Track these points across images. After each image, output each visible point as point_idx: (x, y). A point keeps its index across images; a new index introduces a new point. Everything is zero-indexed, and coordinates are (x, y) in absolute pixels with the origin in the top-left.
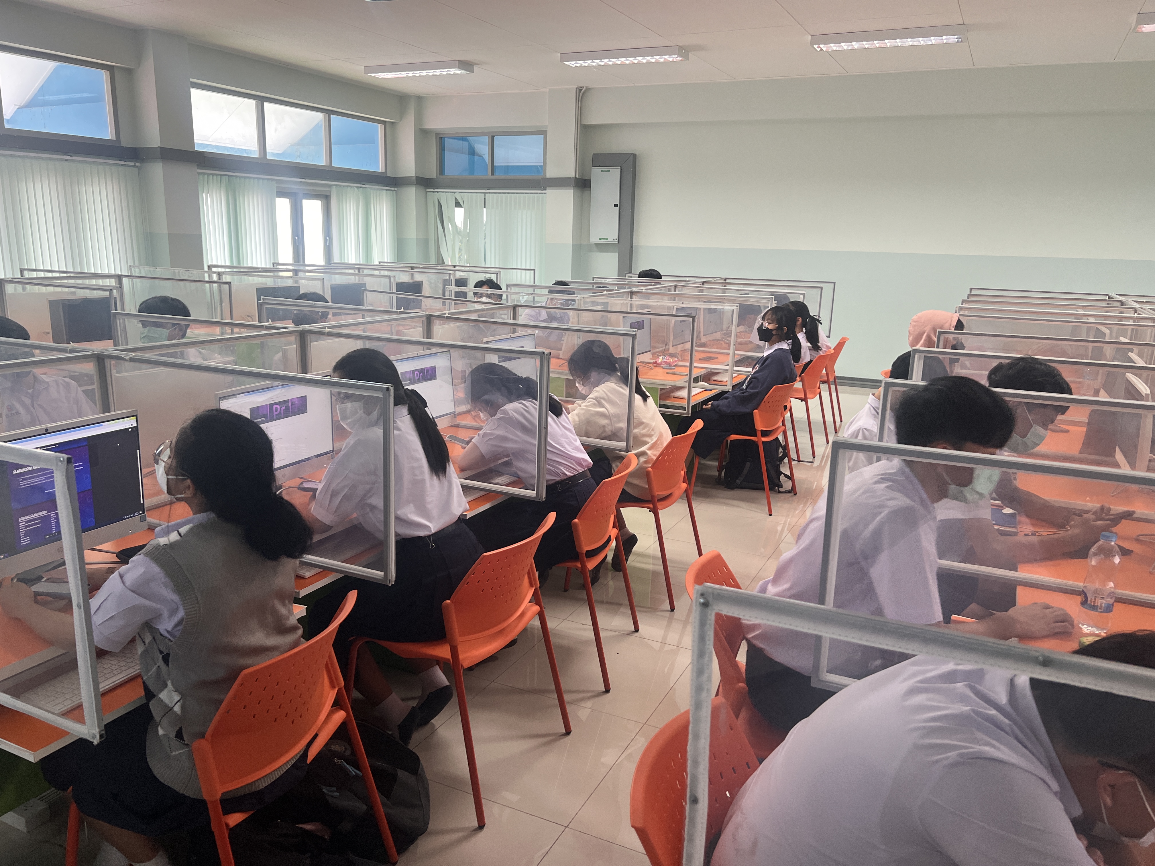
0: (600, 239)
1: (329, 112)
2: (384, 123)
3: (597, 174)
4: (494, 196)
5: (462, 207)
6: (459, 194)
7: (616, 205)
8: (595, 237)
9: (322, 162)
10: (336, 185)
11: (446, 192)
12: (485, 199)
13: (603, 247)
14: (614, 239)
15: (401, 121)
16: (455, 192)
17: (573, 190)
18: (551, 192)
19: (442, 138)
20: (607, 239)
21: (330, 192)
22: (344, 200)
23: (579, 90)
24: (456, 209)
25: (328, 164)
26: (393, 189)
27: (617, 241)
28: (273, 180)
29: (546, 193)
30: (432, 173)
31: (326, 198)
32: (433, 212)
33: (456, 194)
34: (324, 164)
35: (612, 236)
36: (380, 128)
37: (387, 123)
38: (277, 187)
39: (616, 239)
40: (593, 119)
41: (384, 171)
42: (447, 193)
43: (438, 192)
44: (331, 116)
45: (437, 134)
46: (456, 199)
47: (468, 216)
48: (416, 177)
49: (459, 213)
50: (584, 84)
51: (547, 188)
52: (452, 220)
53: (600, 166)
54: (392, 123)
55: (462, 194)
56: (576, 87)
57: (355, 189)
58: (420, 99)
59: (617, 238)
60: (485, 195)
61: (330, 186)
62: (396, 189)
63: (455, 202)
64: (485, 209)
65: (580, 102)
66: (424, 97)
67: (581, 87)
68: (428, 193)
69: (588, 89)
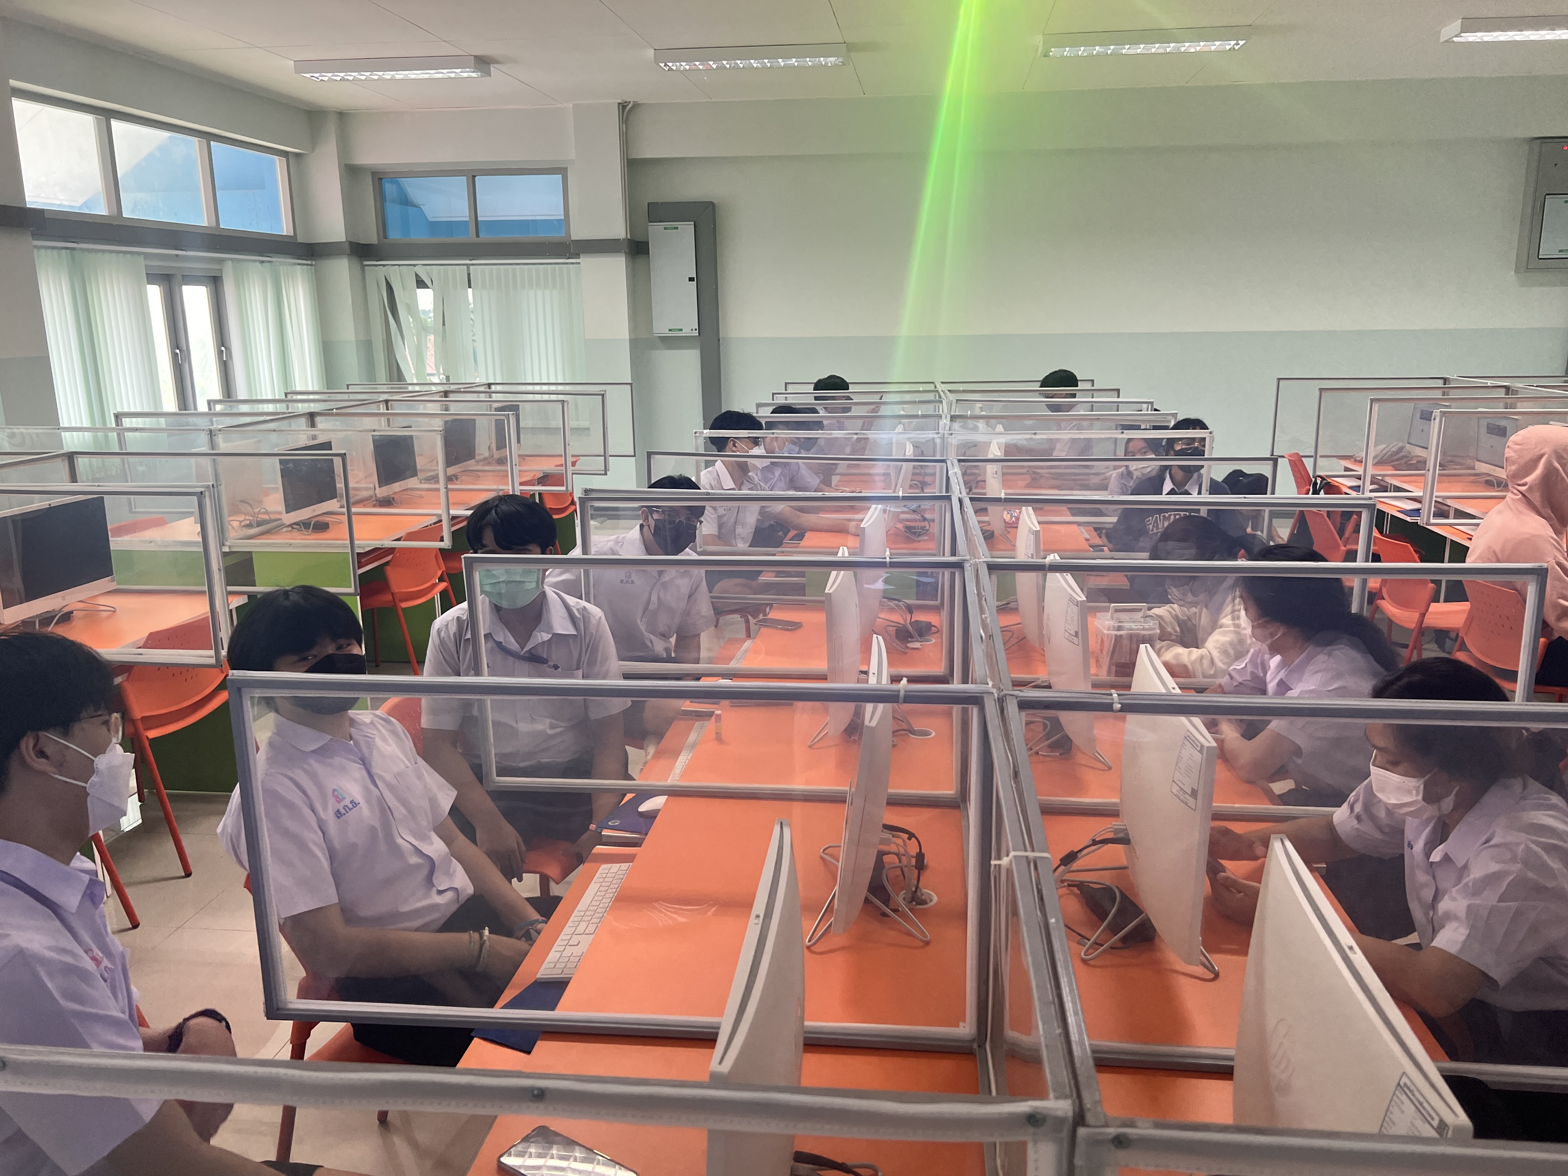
0: (670, 330)
1: (210, 137)
2: (285, 154)
3: (656, 231)
4: (482, 269)
5: (427, 287)
6: (422, 268)
7: (691, 279)
8: (661, 328)
9: (201, 220)
10: (232, 260)
11: (399, 265)
12: (469, 275)
13: (672, 342)
14: (692, 330)
15: (313, 149)
16: (415, 265)
17: (624, 259)
18: (588, 263)
19: (381, 179)
20: (681, 330)
21: (221, 270)
22: (246, 285)
23: (623, 106)
24: (419, 291)
25: (214, 224)
26: (309, 262)
27: (697, 331)
28: (139, 253)
29: (579, 263)
30: (372, 237)
31: (215, 282)
32: (377, 297)
33: (417, 267)
34: (205, 224)
35: (689, 324)
36: (279, 163)
37: (290, 156)
38: (146, 266)
39: (696, 330)
40: (648, 151)
41: (292, 234)
42: (401, 267)
43: (384, 265)
44: (212, 143)
45: (374, 174)
46: (417, 275)
47: (441, 301)
48: (351, 243)
49: (425, 299)
50: (631, 98)
51: (581, 255)
52: (412, 308)
53: (660, 222)
54: (297, 155)
55: (428, 267)
56: (620, 101)
57: (258, 264)
58: (342, 116)
59: (697, 328)
60: (468, 269)
61: (221, 261)
62: (314, 263)
63: (417, 281)
64: (470, 290)
65: (624, 125)
66: (346, 113)
67: (626, 102)
68: (366, 268)
69: (636, 105)
